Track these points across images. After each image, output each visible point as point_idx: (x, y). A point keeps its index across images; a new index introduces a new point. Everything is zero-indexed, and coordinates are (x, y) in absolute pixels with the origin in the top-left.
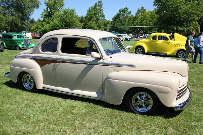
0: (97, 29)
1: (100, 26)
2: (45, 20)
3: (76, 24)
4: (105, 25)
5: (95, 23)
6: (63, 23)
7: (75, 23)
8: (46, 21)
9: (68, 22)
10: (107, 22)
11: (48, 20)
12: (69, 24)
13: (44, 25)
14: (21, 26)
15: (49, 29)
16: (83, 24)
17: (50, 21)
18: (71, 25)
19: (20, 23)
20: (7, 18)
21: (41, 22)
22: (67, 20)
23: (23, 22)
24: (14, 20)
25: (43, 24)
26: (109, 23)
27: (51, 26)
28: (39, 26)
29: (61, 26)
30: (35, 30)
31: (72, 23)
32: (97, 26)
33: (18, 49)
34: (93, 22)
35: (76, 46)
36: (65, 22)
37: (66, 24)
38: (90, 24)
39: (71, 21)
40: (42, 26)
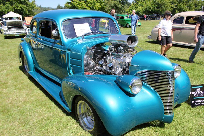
0: (188, 10)
1: (191, 6)
2: (138, 3)
3: (168, 6)
4: (196, 6)
5: (186, 4)
6: (156, 5)
7: (166, 5)
8: (140, 4)
9: (160, 4)
10: (198, 2)
11: (141, 3)
12: (161, 6)
13: (138, 8)
14: (121, 9)
15: (142, 11)
16: (174, 6)
17: (143, 3)
18: (162, 7)
19: (121, 6)
20: (111, 3)
21: (135, 5)
22: (160, 2)
23: (123, 6)
24: (116, 4)
25: (137, 6)
26: (200, 3)
27: (144, 8)
28: (133, 8)
29: (153, 8)
30: (129, 12)
31: (163, 5)
32: (188, 7)
33: (128, 27)
34: (183, 3)
35: (189, 22)
36: (157, 4)
37: (158, 6)
38: (180, 5)
39: (163, 3)
40: (135, 8)
